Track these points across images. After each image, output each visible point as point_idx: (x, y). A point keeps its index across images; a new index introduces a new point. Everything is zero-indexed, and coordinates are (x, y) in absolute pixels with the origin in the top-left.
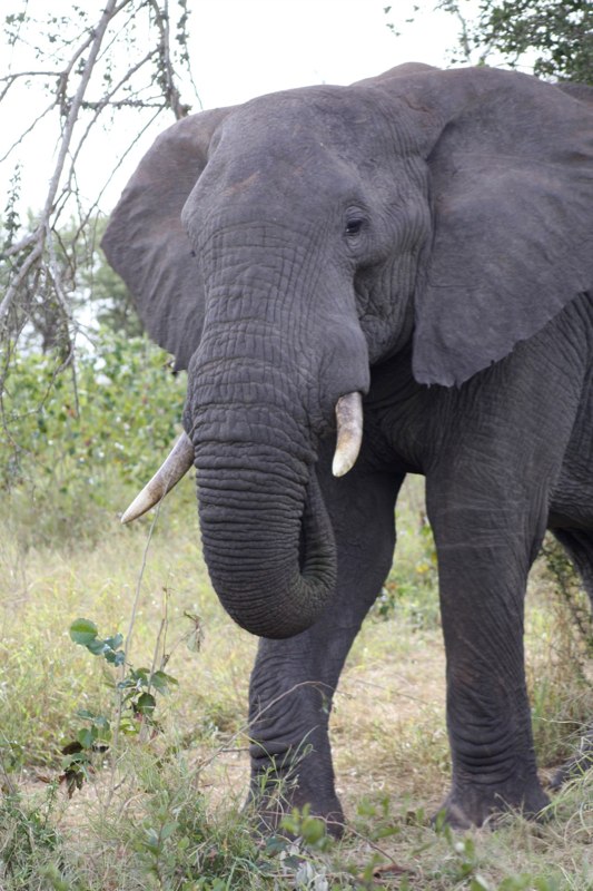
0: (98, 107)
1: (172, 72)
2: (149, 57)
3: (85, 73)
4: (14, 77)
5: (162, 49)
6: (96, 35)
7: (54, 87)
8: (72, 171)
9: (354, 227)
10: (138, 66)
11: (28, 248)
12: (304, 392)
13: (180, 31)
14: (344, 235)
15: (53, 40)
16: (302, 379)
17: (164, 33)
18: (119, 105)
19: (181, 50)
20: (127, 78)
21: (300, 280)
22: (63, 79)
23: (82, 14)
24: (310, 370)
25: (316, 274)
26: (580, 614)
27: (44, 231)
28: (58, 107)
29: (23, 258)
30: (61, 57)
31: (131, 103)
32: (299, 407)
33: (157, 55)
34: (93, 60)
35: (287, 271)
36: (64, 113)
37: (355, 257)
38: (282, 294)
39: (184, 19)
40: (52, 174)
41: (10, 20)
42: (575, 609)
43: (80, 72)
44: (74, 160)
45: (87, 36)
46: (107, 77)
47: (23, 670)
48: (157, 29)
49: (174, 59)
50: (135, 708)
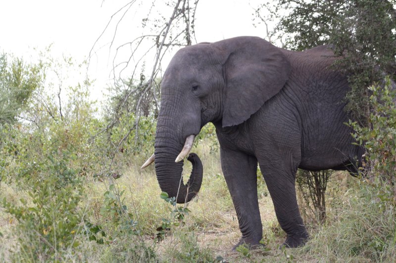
0: (168, 45)
1: (190, 36)
2: (183, 31)
3: (165, 36)
4: (144, 37)
5: (187, 29)
6: (168, 25)
7: (155, 39)
8: (160, 64)
9: (195, 88)
10: (180, 34)
11: (147, 85)
12: (178, 135)
13: (192, 25)
14: (192, 90)
15: (156, 26)
16: (178, 132)
17: (188, 26)
18: (174, 45)
19: (192, 30)
20: (176, 38)
21: (179, 104)
22: (158, 37)
23: (164, 19)
24: (180, 129)
25: (184, 101)
26: (305, 195)
27: (152, 80)
28: (156, 45)
29: (145, 88)
30: (158, 31)
31: (177, 45)
32: (177, 139)
33: (185, 31)
34: (167, 32)
35: (176, 101)
36: (158, 47)
37: (197, 95)
38: (174, 108)
39: (193, 21)
40: (154, 64)
41: (143, 20)
42: (304, 194)
43: (163, 36)
44: (160, 61)
45: (165, 25)
46: (171, 37)
47: (142, 207)
48: (186, 24)
49: (190, 33)
50: (179, 218)
